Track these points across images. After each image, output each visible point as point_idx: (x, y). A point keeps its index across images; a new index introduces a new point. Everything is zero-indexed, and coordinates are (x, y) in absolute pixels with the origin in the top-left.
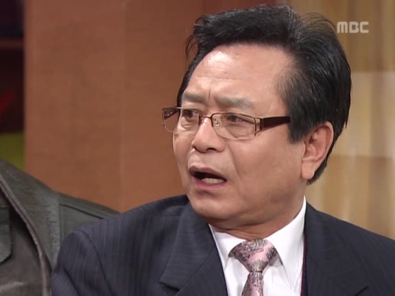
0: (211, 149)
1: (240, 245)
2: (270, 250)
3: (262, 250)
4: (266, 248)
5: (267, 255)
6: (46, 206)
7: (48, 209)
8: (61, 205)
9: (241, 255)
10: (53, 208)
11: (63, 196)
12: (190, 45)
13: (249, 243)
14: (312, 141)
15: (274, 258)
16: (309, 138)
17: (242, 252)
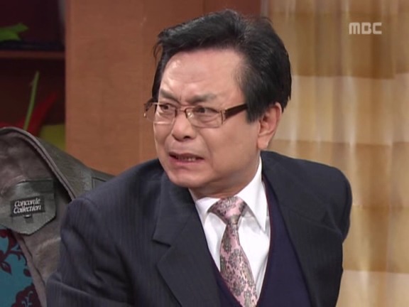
0: (187, 137)
1: (217, 204)
2: (241, 204)
3: (235, 206)
4: (238, 203)
5: (240, 209)
6: (82, 179)
7: (84, 181)
8: (93, 178)
9: (219, 211)
10: (87, 180)
11: (94, 171)
12: (157, 49)
13: (224, 201)
14: (266, 119)
15: (245, 210)
16: (263, 117)
17: (219, 208)
